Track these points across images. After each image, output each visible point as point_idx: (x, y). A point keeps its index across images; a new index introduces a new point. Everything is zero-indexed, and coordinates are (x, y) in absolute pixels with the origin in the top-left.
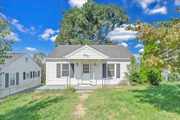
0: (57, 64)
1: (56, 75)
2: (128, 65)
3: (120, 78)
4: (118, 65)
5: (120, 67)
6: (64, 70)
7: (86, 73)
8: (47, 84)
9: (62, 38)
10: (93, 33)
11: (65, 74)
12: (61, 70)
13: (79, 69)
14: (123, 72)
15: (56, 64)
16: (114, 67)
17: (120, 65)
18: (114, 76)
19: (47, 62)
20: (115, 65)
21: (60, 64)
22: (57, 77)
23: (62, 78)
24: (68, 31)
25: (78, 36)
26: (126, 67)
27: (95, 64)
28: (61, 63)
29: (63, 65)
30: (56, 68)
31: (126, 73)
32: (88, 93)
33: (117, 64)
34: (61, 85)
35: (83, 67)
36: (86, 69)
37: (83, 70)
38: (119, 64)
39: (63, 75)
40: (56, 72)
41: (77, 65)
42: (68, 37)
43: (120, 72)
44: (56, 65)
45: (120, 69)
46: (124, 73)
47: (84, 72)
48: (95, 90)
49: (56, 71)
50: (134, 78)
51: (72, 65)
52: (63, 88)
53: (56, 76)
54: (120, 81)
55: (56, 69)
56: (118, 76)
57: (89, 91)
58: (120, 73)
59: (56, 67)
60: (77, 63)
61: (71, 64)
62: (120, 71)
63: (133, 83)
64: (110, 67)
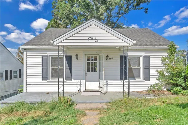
0: (43, 57)
1: (41, 75)
2: (163, 57)
3: (151, 81)
4: (147, 59)
5: (149, 62)
6: (55, 67)
7: (92, 71)
8: (25, 91)
9: (56, 23)
10: (100, 15)
11: (57, 74)
12: (50, 66)
13: (79, 65)
14: (155, 70)
15: (41, 57)
16: (139, 61)
17: (151, 59)
18: (139, 77)
19: (25, 53)
20: (142, 59)
21: (47, 57)
22: (42, 80)
23: (50, 80)
24: (64, 12)
25: (79, 20)
26: (160, 61)
27: (107, 56)
28: (49, 55)
29: (53, 58)
30: (41, 63)
31: (160, 72)
32: (97, 109)
33: (145, 57)
34: (49, 93)
35: (87, 62)
36: (92, 65)
37: (87, 67)
38: (149, 57)
39: (52, 76)
40: (41, 70)
41: (77, 59)
42: (64, 21)
43: (151, 70)
44: (41, 59)
45: (149, 64)
46: (157, 71)
47: (88, 71)
48: (109, 103)
49: (41, 68)
50: (176, 81)
51: (69, 59)
52: (50, 100)
53: (41, 77)
54: (151, 86)
55: (41, 66)
56: (147, 77)
57: (100, 106)
58: (151, 72)
59: (41, 61)
60: (77, 55)
61: (66, 57)
62: (149, 69)
63: (175, 89)
64: (132, 62)
